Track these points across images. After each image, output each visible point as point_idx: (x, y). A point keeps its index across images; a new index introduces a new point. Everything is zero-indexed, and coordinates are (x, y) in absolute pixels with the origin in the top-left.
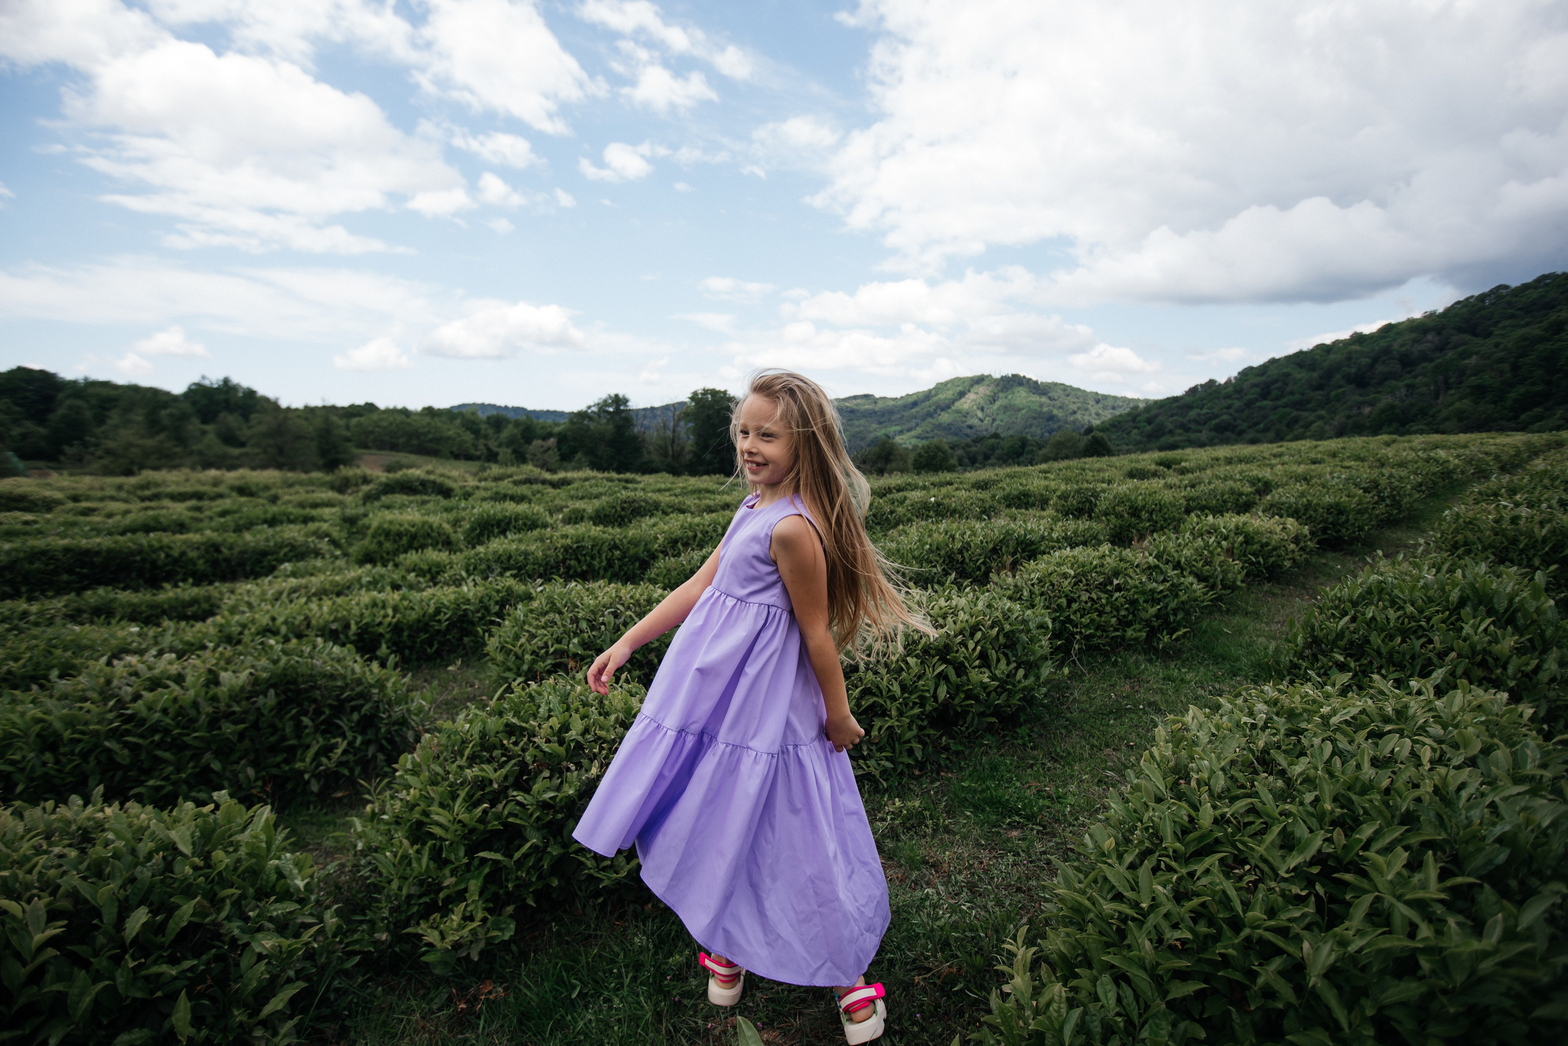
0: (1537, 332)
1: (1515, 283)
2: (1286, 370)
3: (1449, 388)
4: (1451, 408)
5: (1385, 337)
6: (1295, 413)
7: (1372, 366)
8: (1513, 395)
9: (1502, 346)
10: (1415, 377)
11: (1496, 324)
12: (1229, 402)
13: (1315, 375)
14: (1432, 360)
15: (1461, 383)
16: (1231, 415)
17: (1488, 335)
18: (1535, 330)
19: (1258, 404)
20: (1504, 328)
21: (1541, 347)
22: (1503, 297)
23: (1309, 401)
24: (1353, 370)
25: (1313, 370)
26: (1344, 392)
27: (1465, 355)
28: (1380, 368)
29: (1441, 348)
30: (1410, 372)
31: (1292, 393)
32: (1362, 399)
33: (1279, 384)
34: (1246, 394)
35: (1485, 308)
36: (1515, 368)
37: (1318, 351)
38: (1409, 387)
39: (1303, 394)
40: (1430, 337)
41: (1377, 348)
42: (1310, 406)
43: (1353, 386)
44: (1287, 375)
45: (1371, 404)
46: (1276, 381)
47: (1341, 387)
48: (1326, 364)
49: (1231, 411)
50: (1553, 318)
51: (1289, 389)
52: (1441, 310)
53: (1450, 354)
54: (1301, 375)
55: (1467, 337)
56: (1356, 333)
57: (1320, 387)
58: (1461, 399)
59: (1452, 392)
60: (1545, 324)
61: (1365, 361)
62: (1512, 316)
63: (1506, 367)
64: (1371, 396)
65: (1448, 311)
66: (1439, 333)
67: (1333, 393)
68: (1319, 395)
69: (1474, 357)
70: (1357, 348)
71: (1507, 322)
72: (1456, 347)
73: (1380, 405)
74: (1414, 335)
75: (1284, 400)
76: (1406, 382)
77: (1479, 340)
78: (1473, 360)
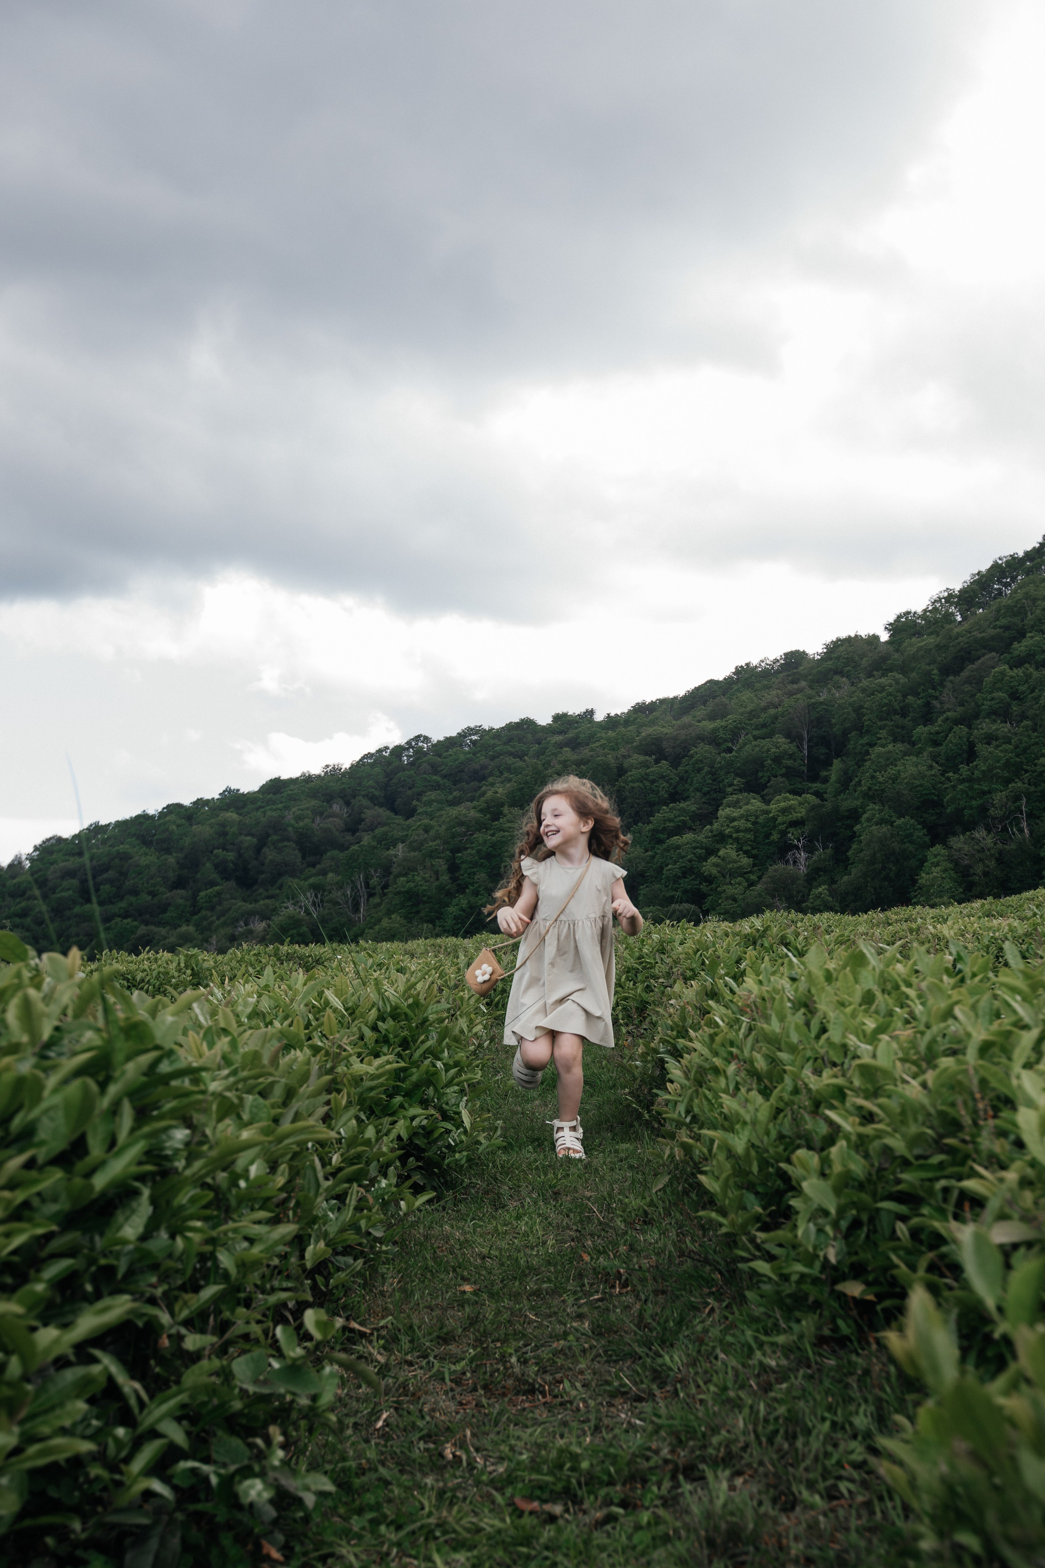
0: (473, 814)
1: (437, 735)
2: (121, 848)
3: (371, 895)
4: (377, 927)
5: (274, 803)
6: (142, 930)
7: (258, 849)
8: (452, 909)
9: (432, 833)
10: (324, 873)
11: (420, 794)
12: (23, 904)
13: (171, 860)
14: (343, 848)
15: (386, 886)
16: (28, 930)
17: (410, 813)
18: (468, 811)
19: (77, 909)
20: (429, 803)
21: (480, 837)
22: (425, 754)
23: (164, 908)
24: (231, 856)
25: (168, 851)
26: (219, 894)
27: (389, 842)
28: (270, 854)
29: (353, 827)
30: (314, 866)
31: (135, 892)
32: (250, 907)
33: (111, 874)
34: (53, 890)
35: (403, 768)
36: (453, 868)
37: (172, 817)
38: (316, 888)
39: (153, 894)
40: (336, 807)
41: (263, 820)
42: (166, 916)
43: (232, 883)
44: (125, 857)
45: (265, 916)
46: (106, 868)
47: (212, 884)
48: (187, 841)
49: (28, 921)
50: (489, 794)
51: (129, 883)
52: (346, 765)
53: (367, 839)
54: (146, 858)
55: (384, 813)
56: (228, 791)
57: (180, 883)
58: (389, 913)
59: (376, 900)
60: (481, 803)
61: (248, 841)
62: (437, 787)
63: (441, 864)
64: (261, 902)
65: (357, 767)
66: (348, 803)
67: (202, 894)
68: (179, 897)
69: (400, 846)
70: (231, 815)
71: (431, 795)
72: (371, 828)
73: (277, 920)
74: (314, 803)
75: (123, 904)
76: (312, 880)
77: (399, 819)
78: (400, 850)
